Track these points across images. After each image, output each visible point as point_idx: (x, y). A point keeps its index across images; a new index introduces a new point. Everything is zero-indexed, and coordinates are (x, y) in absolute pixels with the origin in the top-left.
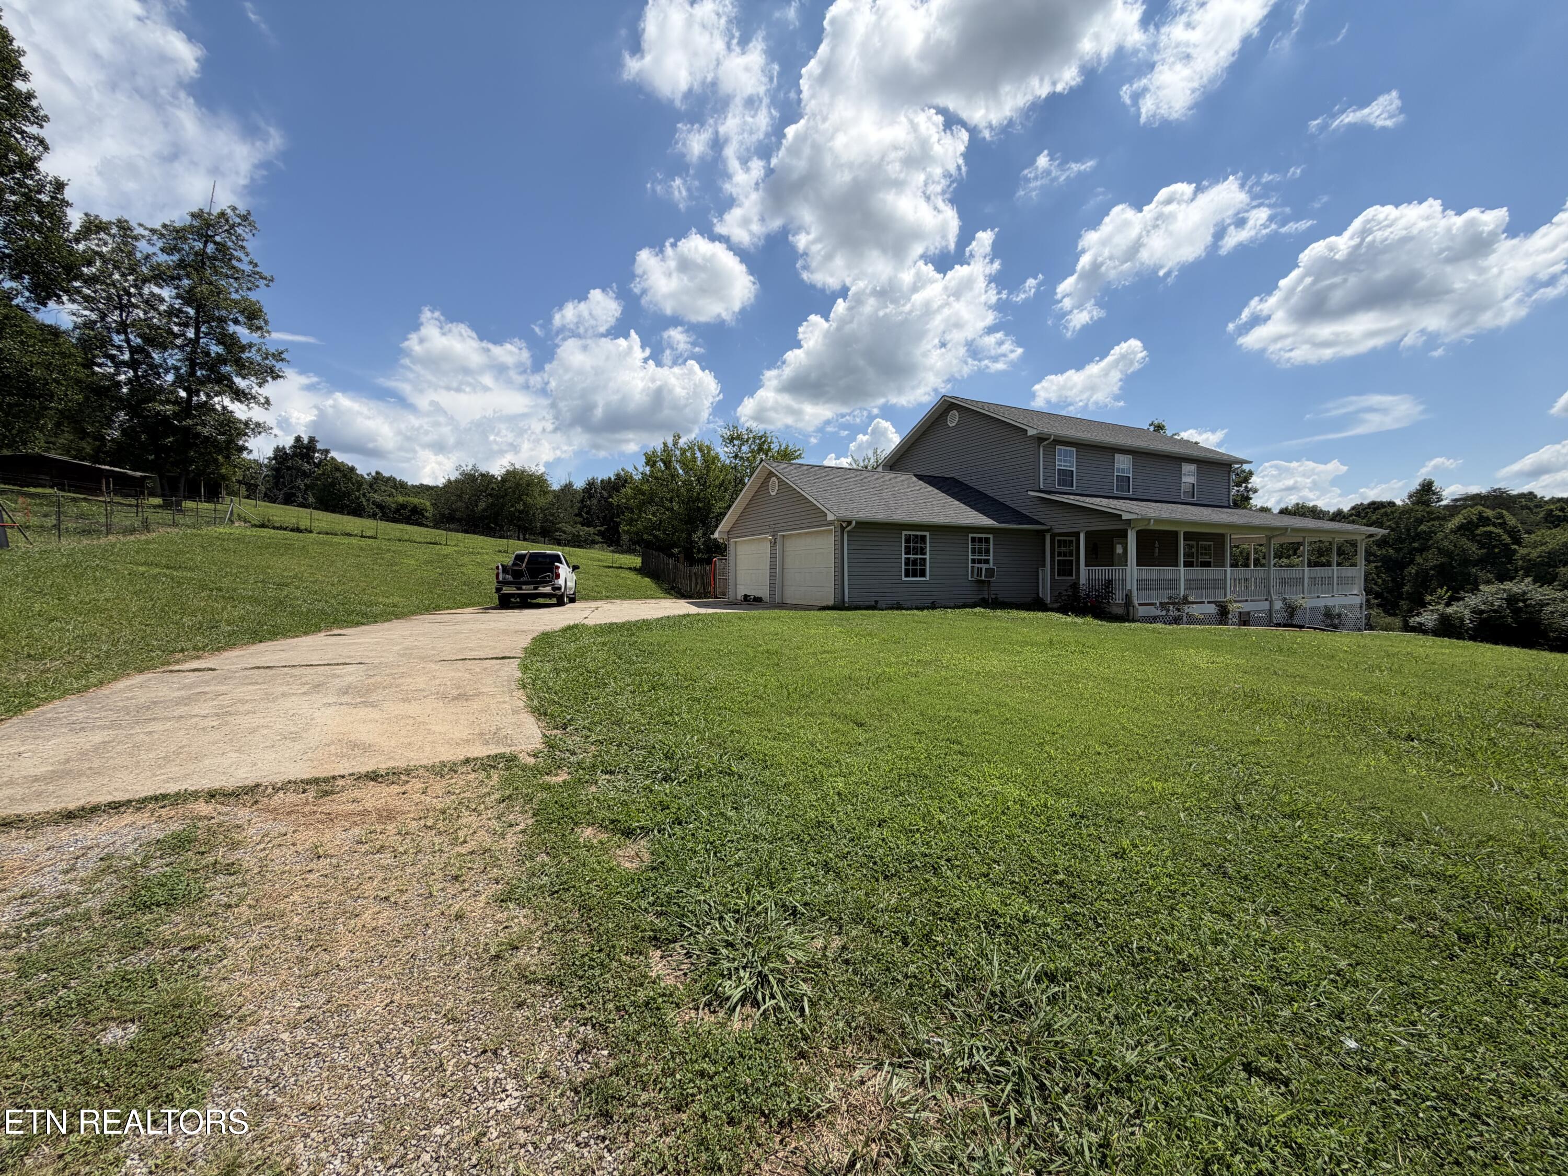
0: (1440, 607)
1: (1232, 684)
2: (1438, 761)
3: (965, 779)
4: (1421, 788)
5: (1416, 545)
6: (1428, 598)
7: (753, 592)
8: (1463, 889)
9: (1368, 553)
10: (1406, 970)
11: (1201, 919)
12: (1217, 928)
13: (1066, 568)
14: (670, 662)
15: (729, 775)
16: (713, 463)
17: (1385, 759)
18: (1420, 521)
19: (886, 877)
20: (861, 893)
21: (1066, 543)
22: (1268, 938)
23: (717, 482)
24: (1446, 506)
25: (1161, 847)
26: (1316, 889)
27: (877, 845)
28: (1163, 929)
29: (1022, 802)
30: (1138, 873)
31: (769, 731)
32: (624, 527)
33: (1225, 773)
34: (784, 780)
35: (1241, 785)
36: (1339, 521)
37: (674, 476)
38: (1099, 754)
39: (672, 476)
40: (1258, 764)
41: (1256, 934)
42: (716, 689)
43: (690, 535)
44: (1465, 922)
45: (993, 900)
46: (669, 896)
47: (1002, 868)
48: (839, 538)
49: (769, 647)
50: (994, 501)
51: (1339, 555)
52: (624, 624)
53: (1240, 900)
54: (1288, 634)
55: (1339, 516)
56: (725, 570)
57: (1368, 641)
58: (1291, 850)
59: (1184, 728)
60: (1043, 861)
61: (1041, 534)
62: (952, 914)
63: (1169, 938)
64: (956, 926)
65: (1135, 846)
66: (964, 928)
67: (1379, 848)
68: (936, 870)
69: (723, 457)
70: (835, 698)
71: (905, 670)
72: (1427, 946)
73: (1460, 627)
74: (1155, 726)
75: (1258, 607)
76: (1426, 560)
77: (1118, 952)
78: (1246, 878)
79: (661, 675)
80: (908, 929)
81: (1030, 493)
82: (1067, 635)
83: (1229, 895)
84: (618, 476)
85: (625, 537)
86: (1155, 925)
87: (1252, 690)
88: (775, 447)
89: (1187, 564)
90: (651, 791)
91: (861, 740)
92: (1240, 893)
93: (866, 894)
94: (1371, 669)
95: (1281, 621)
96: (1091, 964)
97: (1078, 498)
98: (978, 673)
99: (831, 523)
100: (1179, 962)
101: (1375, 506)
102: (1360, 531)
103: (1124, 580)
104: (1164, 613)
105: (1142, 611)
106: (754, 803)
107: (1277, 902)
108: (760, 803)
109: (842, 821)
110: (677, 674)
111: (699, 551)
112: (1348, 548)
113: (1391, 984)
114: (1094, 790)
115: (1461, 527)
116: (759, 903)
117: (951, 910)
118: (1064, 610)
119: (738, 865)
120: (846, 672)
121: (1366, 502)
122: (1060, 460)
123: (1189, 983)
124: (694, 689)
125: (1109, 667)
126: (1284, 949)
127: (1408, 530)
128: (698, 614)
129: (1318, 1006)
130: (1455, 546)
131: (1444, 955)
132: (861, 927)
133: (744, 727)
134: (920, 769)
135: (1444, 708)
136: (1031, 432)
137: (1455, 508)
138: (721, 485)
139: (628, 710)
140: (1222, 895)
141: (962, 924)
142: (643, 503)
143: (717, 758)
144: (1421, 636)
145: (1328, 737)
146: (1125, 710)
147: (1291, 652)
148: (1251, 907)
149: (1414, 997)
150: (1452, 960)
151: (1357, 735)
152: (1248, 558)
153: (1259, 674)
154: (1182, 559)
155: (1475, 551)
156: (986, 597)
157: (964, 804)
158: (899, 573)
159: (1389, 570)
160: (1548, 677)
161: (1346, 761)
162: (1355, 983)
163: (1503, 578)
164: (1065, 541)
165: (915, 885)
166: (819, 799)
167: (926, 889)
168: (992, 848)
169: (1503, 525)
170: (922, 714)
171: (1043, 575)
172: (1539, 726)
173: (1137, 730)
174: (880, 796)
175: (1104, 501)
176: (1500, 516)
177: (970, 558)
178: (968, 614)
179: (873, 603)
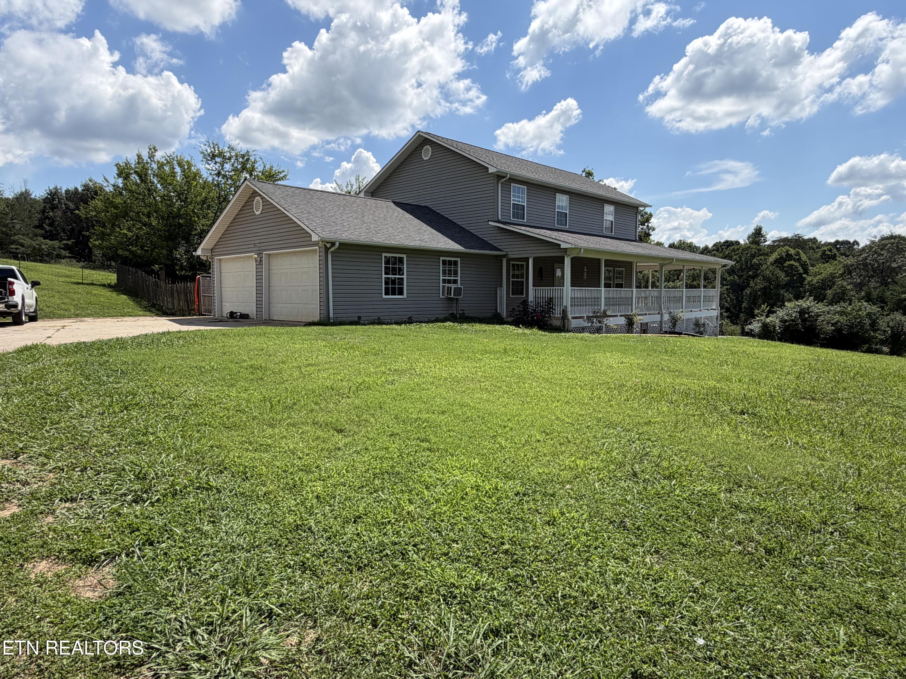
0: (762, 318)
1: (634, 379)
2: (758, 428)
3: (432, 472)
4: (748, 448)
5: (750, 273)
6: (756, 311)
7: (239, 309)
8: (769, 517)
9: (723, 279)
10: (735, 580)
11: (607, 565)
12: (618, 571)
13: (519, 288)
14: (147, 381)
15: (207, 490)
16: (194, 179)
17: (727, 429)
18: (753, 256)
19: (359, 569)
20: (336, 586)
22: (651, 573)
23: (199, 199)
24: (769, 245)
25: (581, 512)
26: (683, 531)
27: (351, 540)
28: (580, 578)
29: (477, 488)
30: (564, 536)
31: (251, 443)
32: (94, 242)
33: (627, 449)
34: (264, 489)
35: (638, 457)
36: (706, 254)
37: (151, 191)
38: (539, 441)
39: (149, 190)
40: (649, 439)
41: (643, 571)
42: (196, 405)
43: (171, 252)
44: (769, 540)
45: (451, 575)
46: (136, 621)
47: (460, 546)
48: (323, 258)
49: (253, 362)
50: (462, 229)
51: (705, 279)
52: (93, 343)
53: (634, 546)
54: (672, 338)
55: (706, 251)
56: (210, 288)
57: (721, 344)
58: (669, 503)
59: (600, 416)
60: (493, 535)
61: (499, 258)
62: (416, 593)
63: (584, 584)
64: (419, 603)
65: (563, 514)
66: (427, 603)
67: (722, 495)
68: (404, 555)
69: (205, 174)
70: (317, 407)
71: (383, 379)
72: (747, 561)
73: (773, 332)
74: (580, 415)
75: (652, 319)
76: (756, 284)
77: (547, 602)
78: (638, 529)
79: (134, 395)
80: (377, 613)
81: (490, 223)
82: (519, 344)
83: (626, 543)
84: (86, 187)
85: (97, 253)
86: (575, 576)
87: (647, 383)
88: (259, 167)
89: (607, 286)
90: (119, 515)
91: (340, 445)
92: (635, 541)
93: (341, 587)
94: (722, 364)
95: (668, 329)
96: (527, 616)
97: (528, 229)
98: (446, 379)
99: (316, 244)
100: (591, 602)
101: (728, 244)
102: (718, 262)
103: (561, 298)
104: (590, 324)
105: (574, 323)
106: (232, 514)
107: (658, 543)
108: (238, 514)
109: (320, 522)
110: (154, 393)
111: (182, 268)
112: (710, 275)
113: (726, 593)
114: (534, 472)
115: (776, 261)
116: (234, 612)
117: (416, 588)
118: (516, 323)
119: (212, 577)
120: (328, 383)
121: (722, 241)
122: (514, 196)
123: (597, 618)
124: (172, 407)
125: (549, 369)
126: (661, 579)
127: (747, 262)
128: (180, 332)
129: (682, 617)
130: (773, 274)
131: (757, 565)
132: (335, 618)
133: (225, 441)
134: (393, 467)
135: (762, 390)
136: (491, 170)
137: (773, 248)
138: (204, 202)
139: (96, 433)
140: (622, 544)
141: (425, 600)
142: (116, 217)
143: (194, 475)
144: (751, 339)
145: (694, 416)
146: (559, 404)
147: (673, 353)
148: (641, 550)
149: (739, 600)
150: (761, 568)
151: (711, 413)
152: (647, 282)
153: (652, 370)
154: (603, 282)
155: (782, 277)
156: (455, 312)
157: (430, 494)
158: (379, 291)
159: (734, 291)
160: (819, 365)
161: (704, 433)
162: (704, 596)
163: (798, 297)
164: (518, 265)
165: (385, 572)
166: (298, 504)
167: (394, 574)
168: (452, 530)
169: (799, 260)
170: (396, 418)
171: (501, 294)
172: (813, 399)
173: (567, 420)
174: (357, 495)
175: (548, 233)
176: (798, 254)
177: (441, 278)
178: (440, 327)
179: (356, 319)
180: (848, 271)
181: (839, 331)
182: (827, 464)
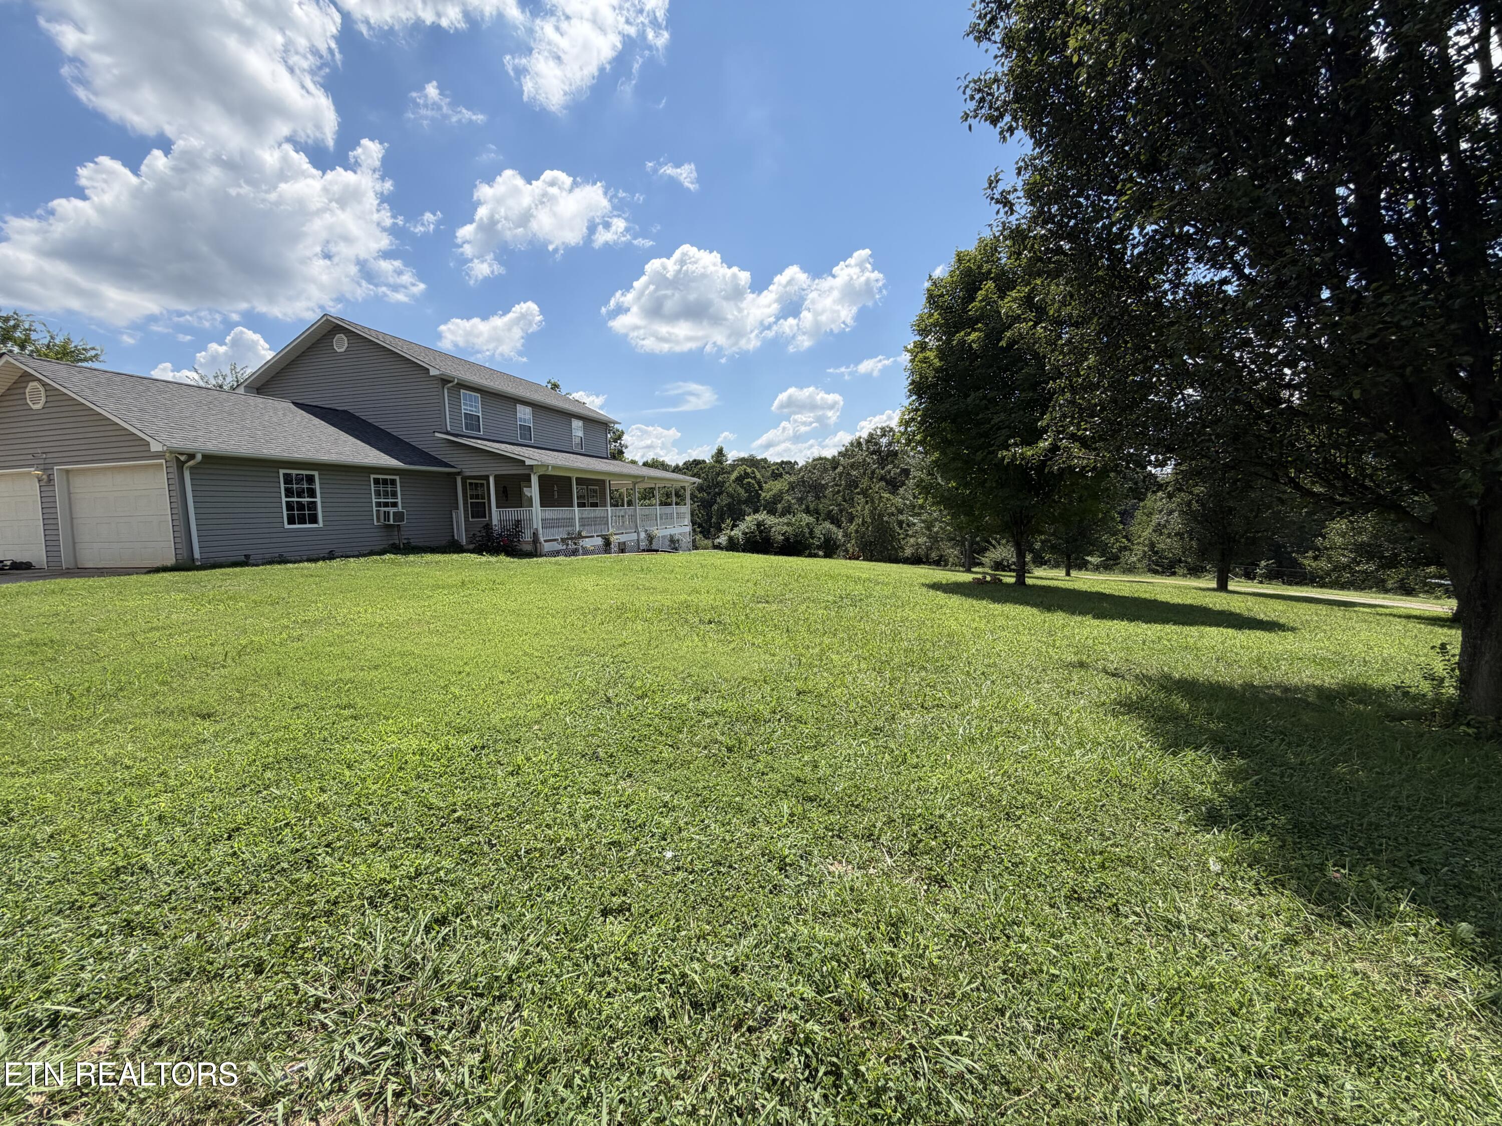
0: (728, 532)
1: (609, 601)
2: (723, 634)
3: (357, 747)
4: (714, 655)
5: (717, 490)
6: (723, 525)
7: (9, 556)
8: (730, 717)
9: (693, 496)
10: (701, 785)
11: (577, 803)
12: (588, 806)
13: (479, 510)
17: (696, 639)
18: (718, 474)
19: (235, 901)
20: (190, 938)
21: (476, 485)
22: (623, 799)
24: (730, 464)
25: (550, 752)
26: (654, 748)
27: (222, 864)
28: (547, 825)
29: (421, 752)
30: (529, 783)
33: (601, 675)
34: (50, 829)
35: (612, 682)
36: (676, 472)
38: (502, 682)
40: (623, 661)
41: (615, 799)
44: (730, 738)
45: (381, 868)
47: (395, 829)
48: (175, 476)
50: (398, 441)
51: (677, 497)
53: (607, 775)
54: (647, 556)
55: (677, 469)
57: (692, 558)
58: (641, 723)
59: (573, 644)
60: (442, 804)
61: (452, 477)
62: (328, 907)
63: (551, 832)
64: (332, 918)
65: (528, 759)
66: (344, 915)
67: (691, 704)
68: (310, 862)
70: (165, 689)
71: (284, 635)
72: (712, 763)
73: (738, 544)
74: (551, 646)
75: (629, 538)
76: (722, 500)
77: (508, 864)
78: (611, 756)
80: (264, 953)
81: (437, 434)
82: (481, 574)
83: (598, 774)
86: (541, 825)
87: (622, 603)
88: (41, 338)
89: (581, 505)
91: (206, 734)
92: (607, 770)
93: (199, 936)
94: (692, 578)
95: (644, 548)
96: (483, 888)
97: (486, 443)
98: (381, 625)
99: (159, 455)
100: (558, 849)
101: (696, 463)
102: (689, 481)
103: (531, 520)
104: (564, 547)
105: (547, 547)
107: (631, 767)
109: (163, 853)
112: (681, 493)
113: (693, 799)
114: (495, 719)
115: (737, 479)
117: (328, 901)
118: (479, 551)
120: (186, 651)
122: (465, 404)
123: (565, 864)
125: (516, 600)
126: (633, 802)
127: (713, 480)
129: (652, 836)
130: (735, 491)
131: (720, 765)
134: (295, 749)
135: (726, 599)
136: (433, 372)
137: (733, 467)
140: (593, 777)
141: (341, 912)
144: (719, 552)
145: (667, 631)
148: (613, 778)
149: (704, 802)
150: (723, 767)
151: (682, 627)
152: (622, 500)
153: (627, 590)
154: (575, 501)
155: (744, 495)
156: (397, 542)
157: (353, 774)
158: (280, 520)
159: (704, 507)
160: (772, 572)
161: (676, 646)
162: (673, 809)
163: (756, 511)
164: (476, 484)
165: (278, 894)
166: (121, 836)
167: (294, 892)
168: (385, 811)
169: (755, 478)
170: (304, 683)
171: (457, 517)
172: (767, 602)
173: (536, 654)
174: (232, 800)
175: (509, 448)
176: (753, 473)
177: (374, 500)
178: (376, 561)
179: (243, 558)
180: (792, 487)
181: (787, 539)
182: (777, 659)
